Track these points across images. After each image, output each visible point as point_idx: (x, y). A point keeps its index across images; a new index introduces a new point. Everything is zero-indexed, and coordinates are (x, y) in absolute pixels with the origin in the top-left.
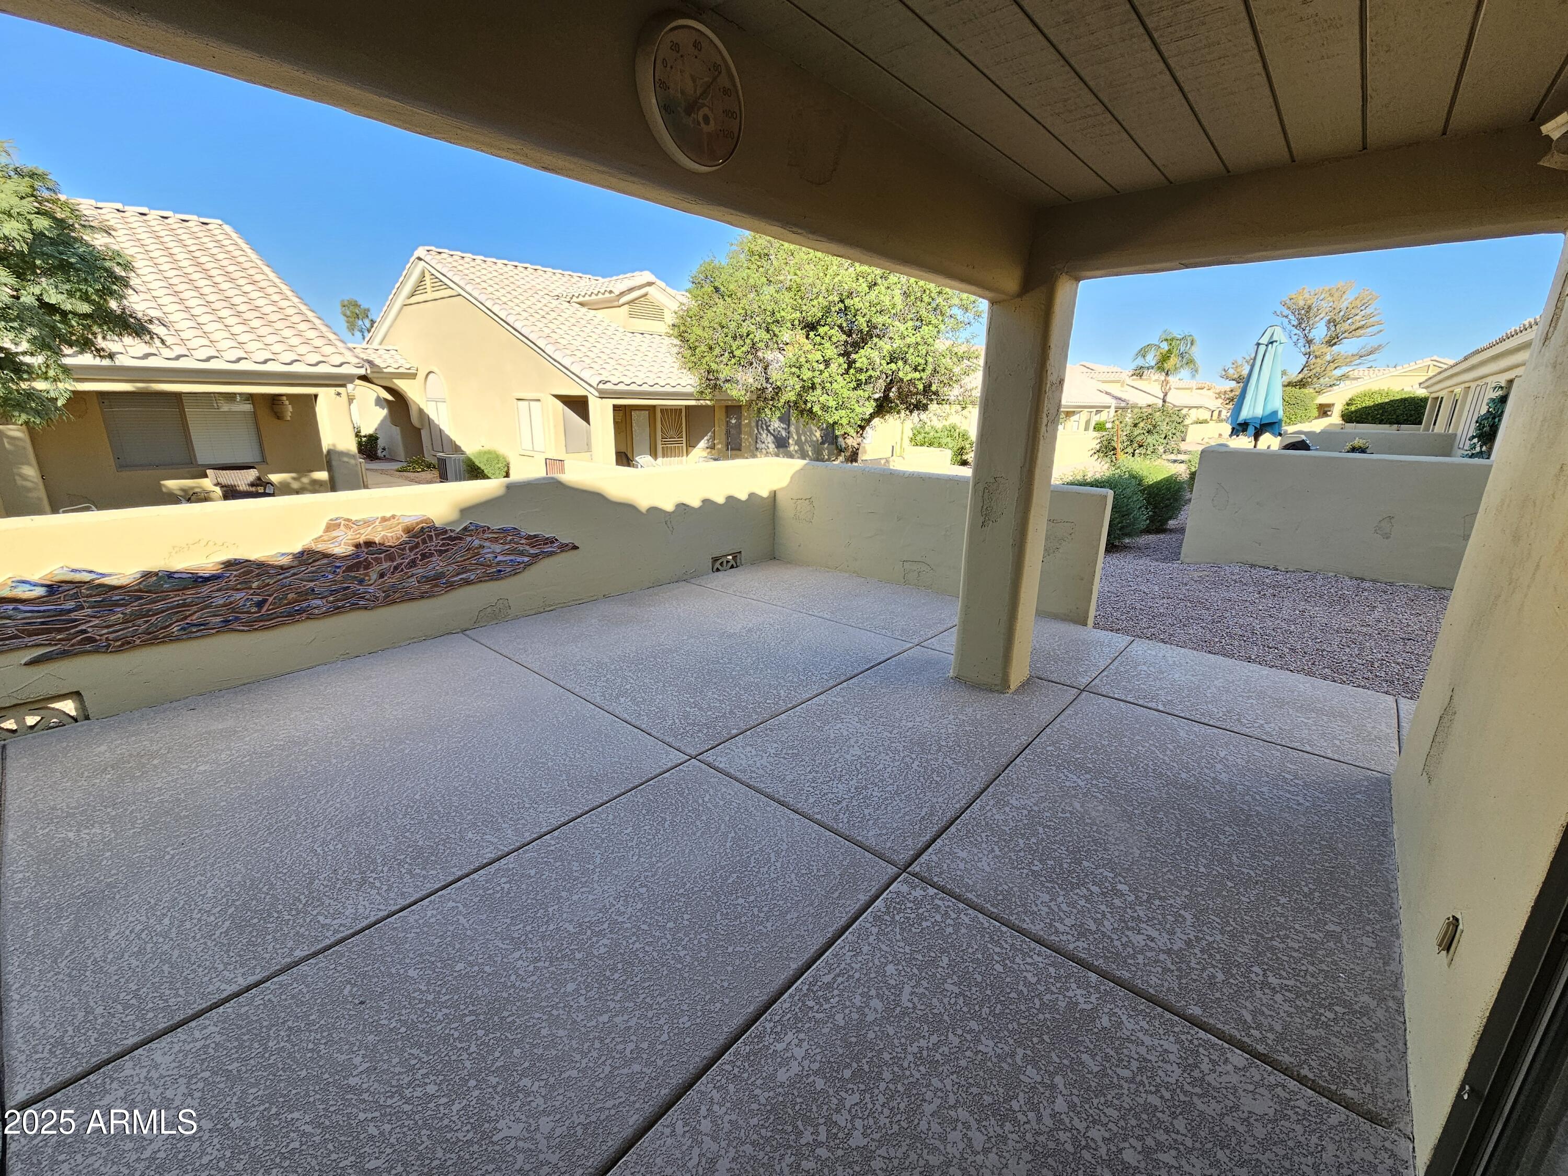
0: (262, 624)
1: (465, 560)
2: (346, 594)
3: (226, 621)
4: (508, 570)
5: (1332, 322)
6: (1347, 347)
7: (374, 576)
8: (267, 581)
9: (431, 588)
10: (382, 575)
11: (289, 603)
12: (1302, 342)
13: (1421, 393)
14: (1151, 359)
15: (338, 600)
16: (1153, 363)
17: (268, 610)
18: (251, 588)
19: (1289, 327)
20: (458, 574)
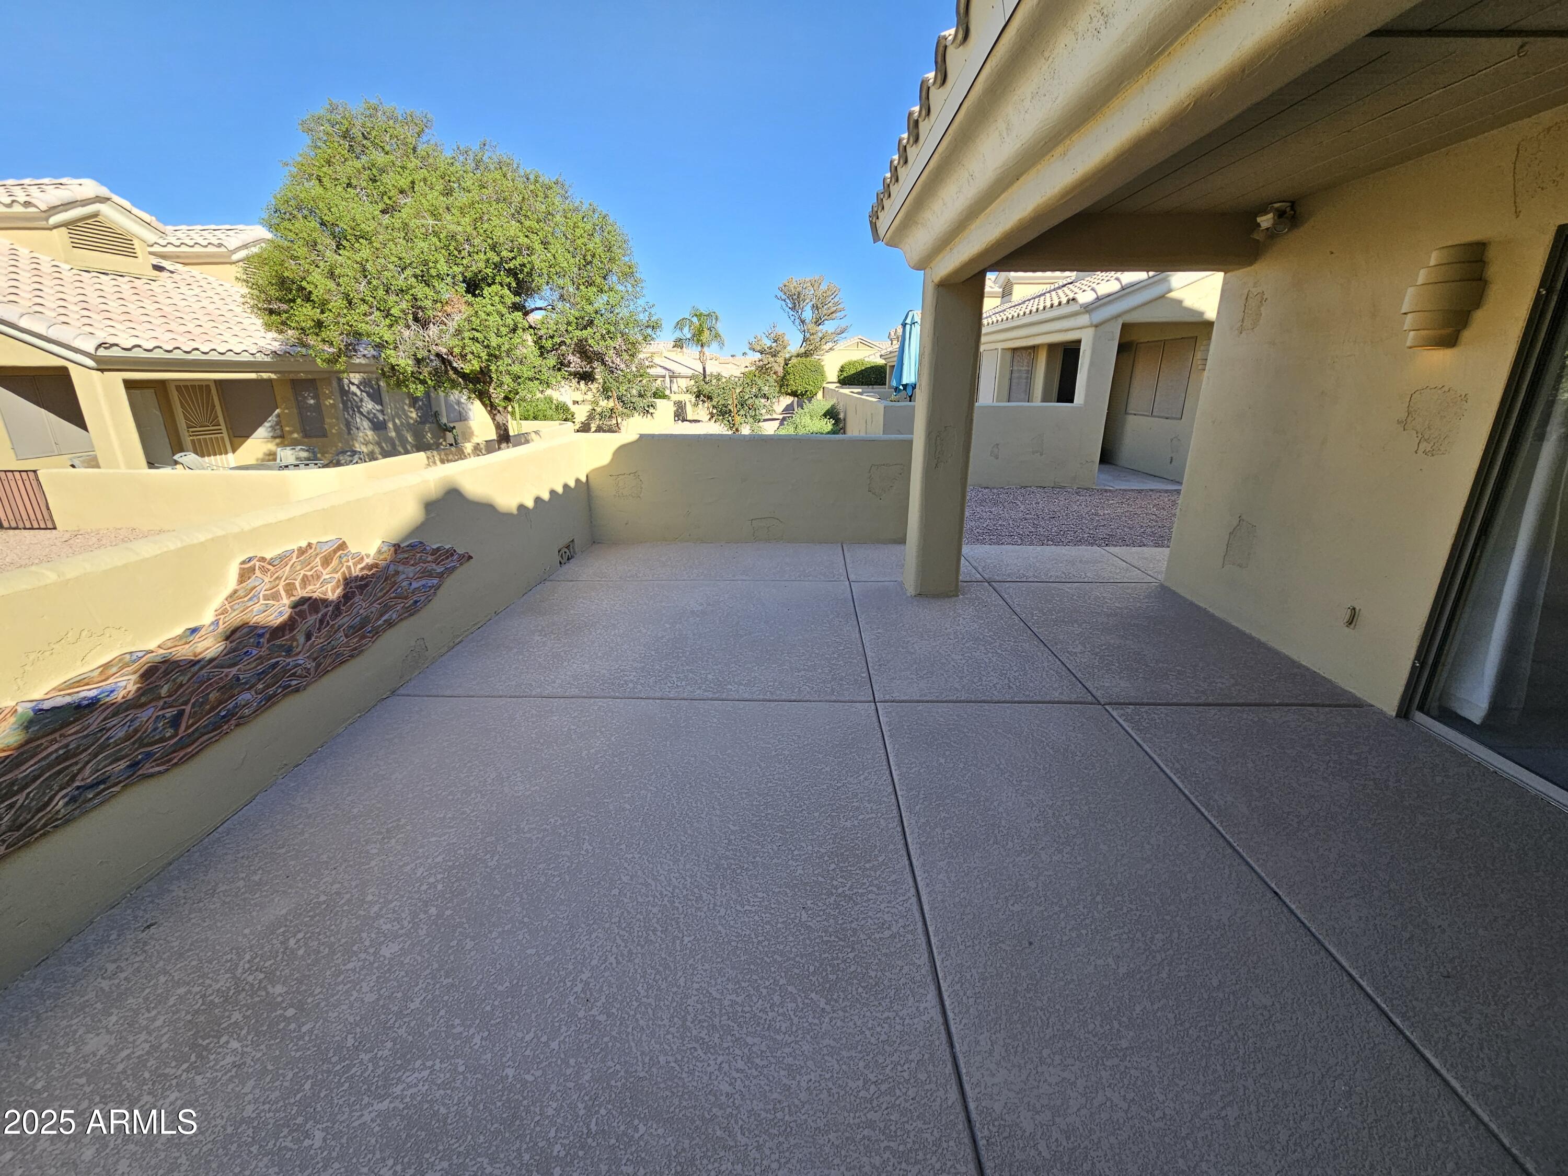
0: (182, 754)
1: (385, 594)
2: (275, 675)
3: (135, 765)
4: (423, 598)
5: (815, 307)
6: (829, 327)
7: (301, 639)
8: (178, 681)
9: (359, 641)
10: (308, 637)
11: (213, 709)
12: (798, 321)
13: (881, 362)
14: (687, 333)
15: (268, 687)
16: (689, 336)
17: (188, 728)
18: (160, 698)
19: (787, 309)
20: (382, 616)
